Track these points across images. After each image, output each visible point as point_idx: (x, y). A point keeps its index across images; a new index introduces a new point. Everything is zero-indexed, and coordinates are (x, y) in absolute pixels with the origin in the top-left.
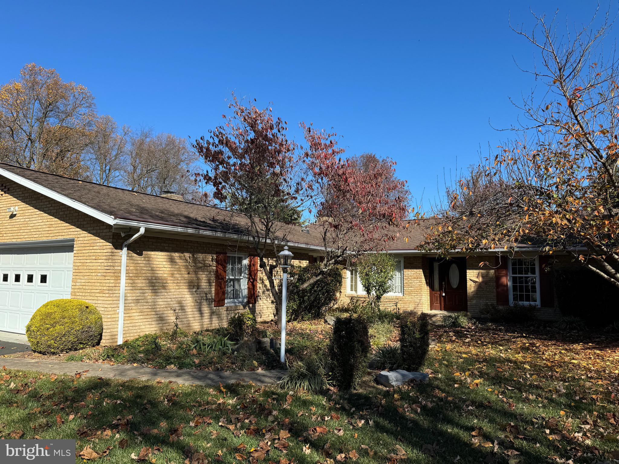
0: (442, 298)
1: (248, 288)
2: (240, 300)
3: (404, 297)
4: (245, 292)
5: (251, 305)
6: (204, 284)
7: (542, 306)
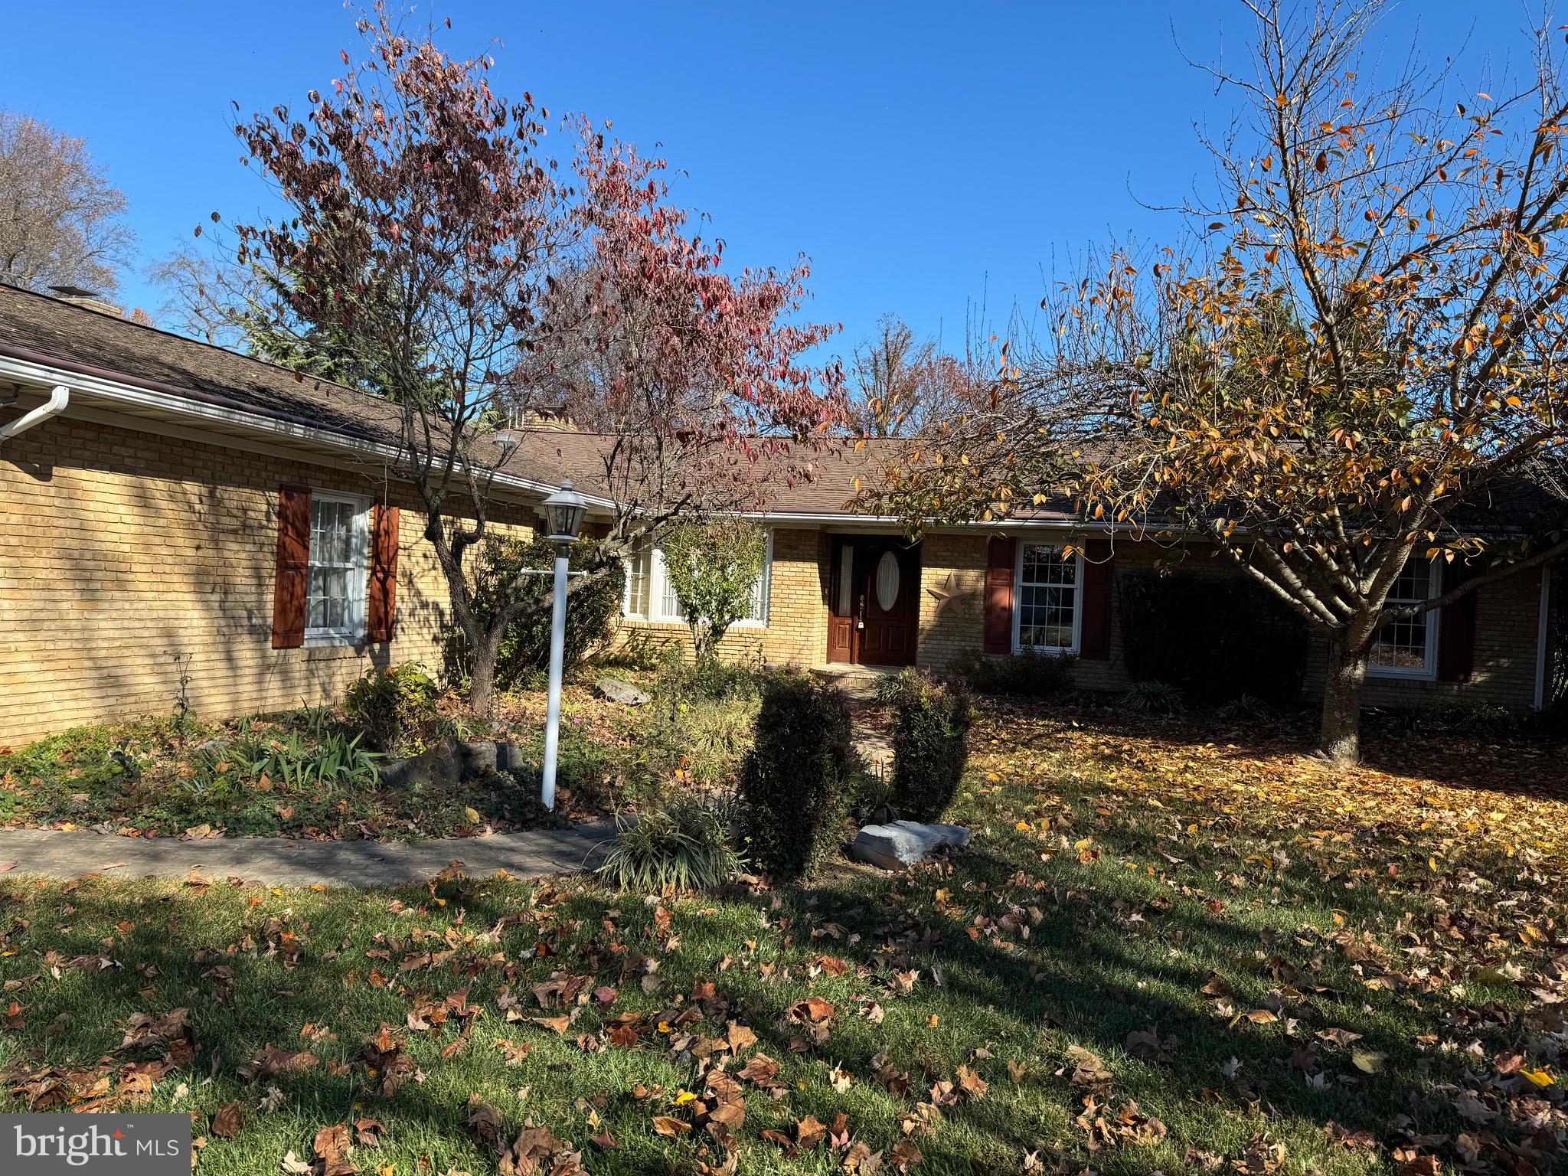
0: (857, 634)
1: (371, 597)
2: (344, 630)
3: (768, 631)
4: (360, 610)
5: (377, 646)
6: (242, 579)
7: (1082, 656)
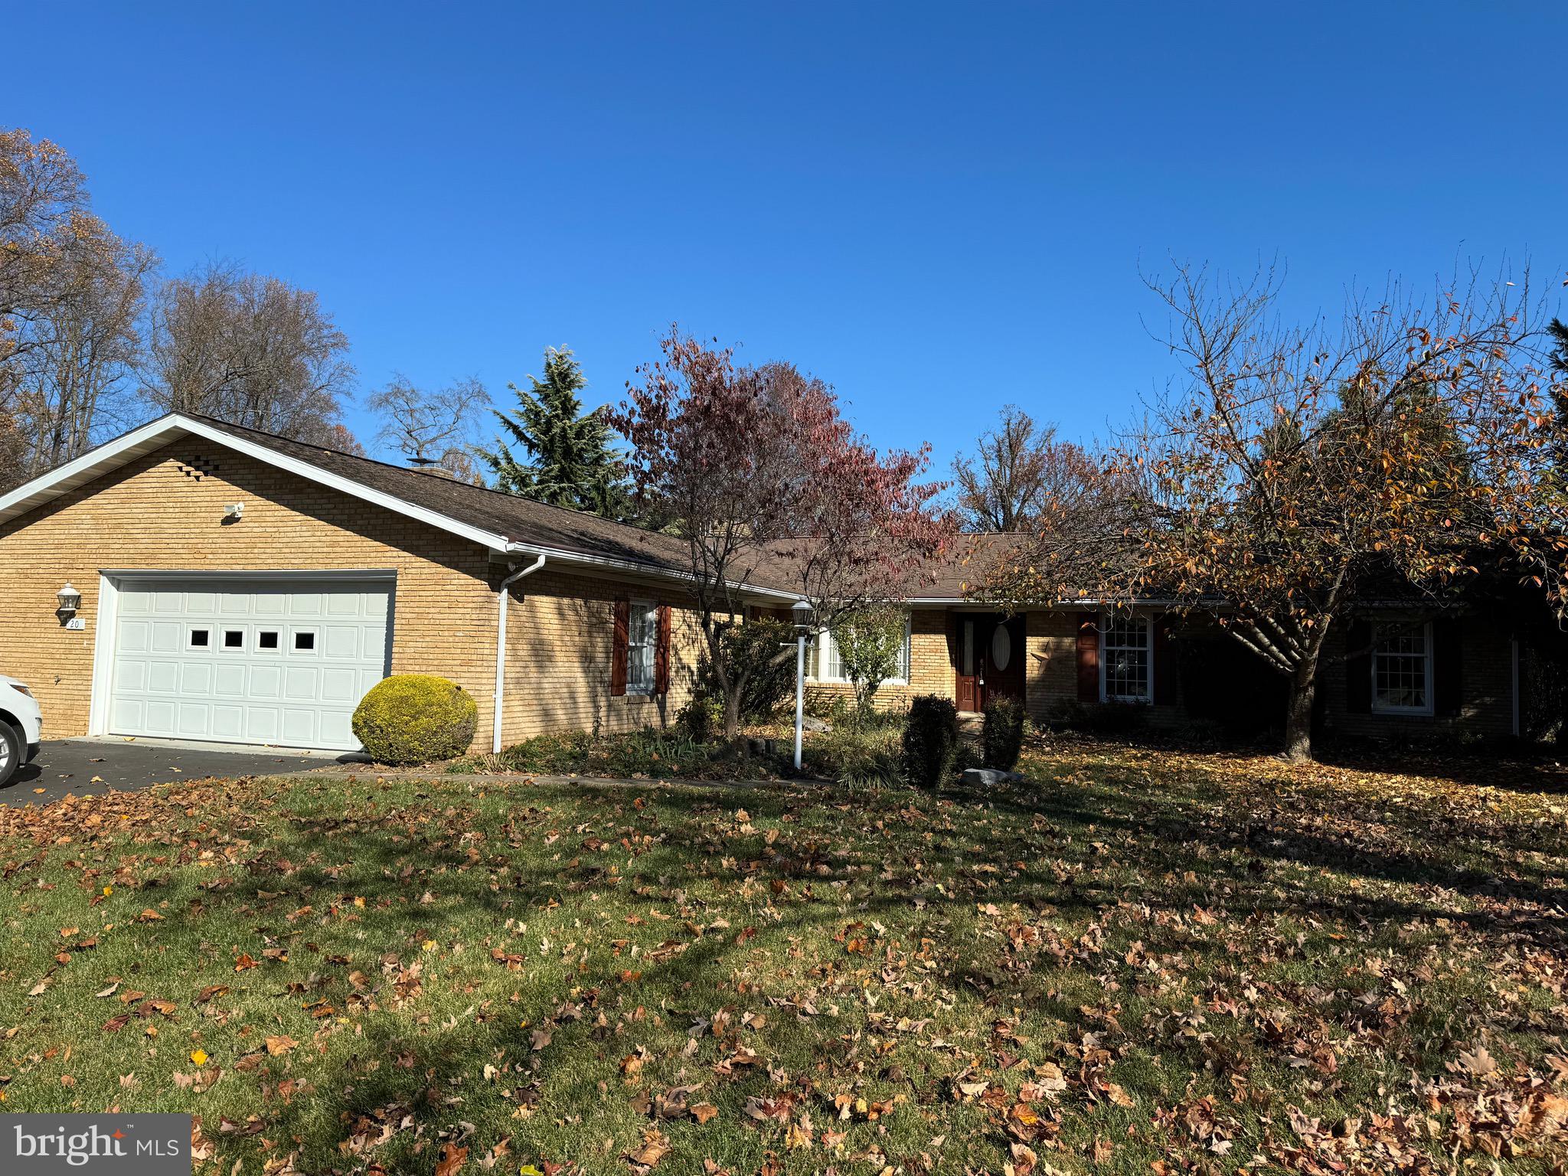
0: (979, 690)
1: (657, 663)
2: (642, 685)
3: (909, 688)
4: (651, 672)
5: (660, 696)
6: (600, 656)
7: (1155, 703)
